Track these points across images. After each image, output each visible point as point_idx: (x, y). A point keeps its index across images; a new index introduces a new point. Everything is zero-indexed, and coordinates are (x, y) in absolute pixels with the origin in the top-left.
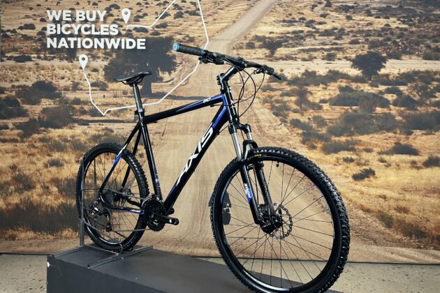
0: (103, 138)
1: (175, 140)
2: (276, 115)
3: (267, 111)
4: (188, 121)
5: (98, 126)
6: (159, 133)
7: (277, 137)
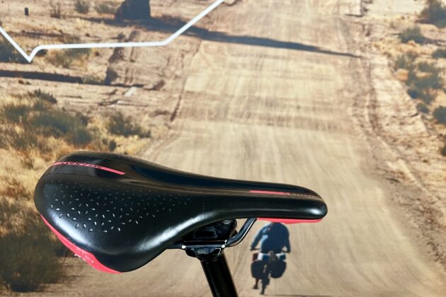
0: (31, 114)
1: (197, 131)
2: (413, 95)
3: (398, 84)
4: (231, 93)
5: (17, 85)
6: (165, 113)
7: (402, 140)
